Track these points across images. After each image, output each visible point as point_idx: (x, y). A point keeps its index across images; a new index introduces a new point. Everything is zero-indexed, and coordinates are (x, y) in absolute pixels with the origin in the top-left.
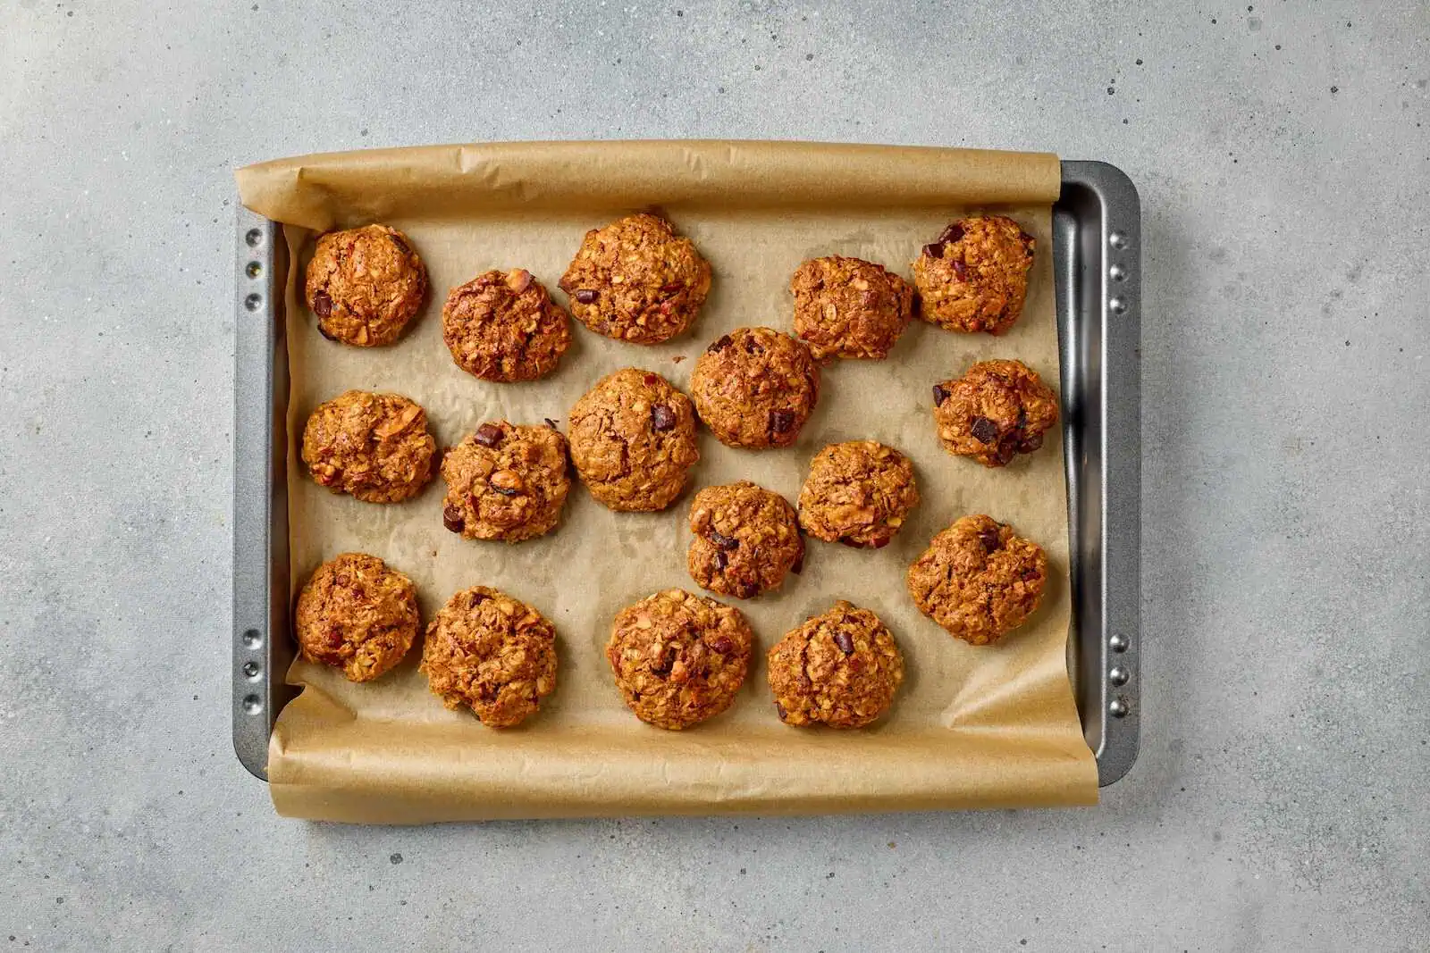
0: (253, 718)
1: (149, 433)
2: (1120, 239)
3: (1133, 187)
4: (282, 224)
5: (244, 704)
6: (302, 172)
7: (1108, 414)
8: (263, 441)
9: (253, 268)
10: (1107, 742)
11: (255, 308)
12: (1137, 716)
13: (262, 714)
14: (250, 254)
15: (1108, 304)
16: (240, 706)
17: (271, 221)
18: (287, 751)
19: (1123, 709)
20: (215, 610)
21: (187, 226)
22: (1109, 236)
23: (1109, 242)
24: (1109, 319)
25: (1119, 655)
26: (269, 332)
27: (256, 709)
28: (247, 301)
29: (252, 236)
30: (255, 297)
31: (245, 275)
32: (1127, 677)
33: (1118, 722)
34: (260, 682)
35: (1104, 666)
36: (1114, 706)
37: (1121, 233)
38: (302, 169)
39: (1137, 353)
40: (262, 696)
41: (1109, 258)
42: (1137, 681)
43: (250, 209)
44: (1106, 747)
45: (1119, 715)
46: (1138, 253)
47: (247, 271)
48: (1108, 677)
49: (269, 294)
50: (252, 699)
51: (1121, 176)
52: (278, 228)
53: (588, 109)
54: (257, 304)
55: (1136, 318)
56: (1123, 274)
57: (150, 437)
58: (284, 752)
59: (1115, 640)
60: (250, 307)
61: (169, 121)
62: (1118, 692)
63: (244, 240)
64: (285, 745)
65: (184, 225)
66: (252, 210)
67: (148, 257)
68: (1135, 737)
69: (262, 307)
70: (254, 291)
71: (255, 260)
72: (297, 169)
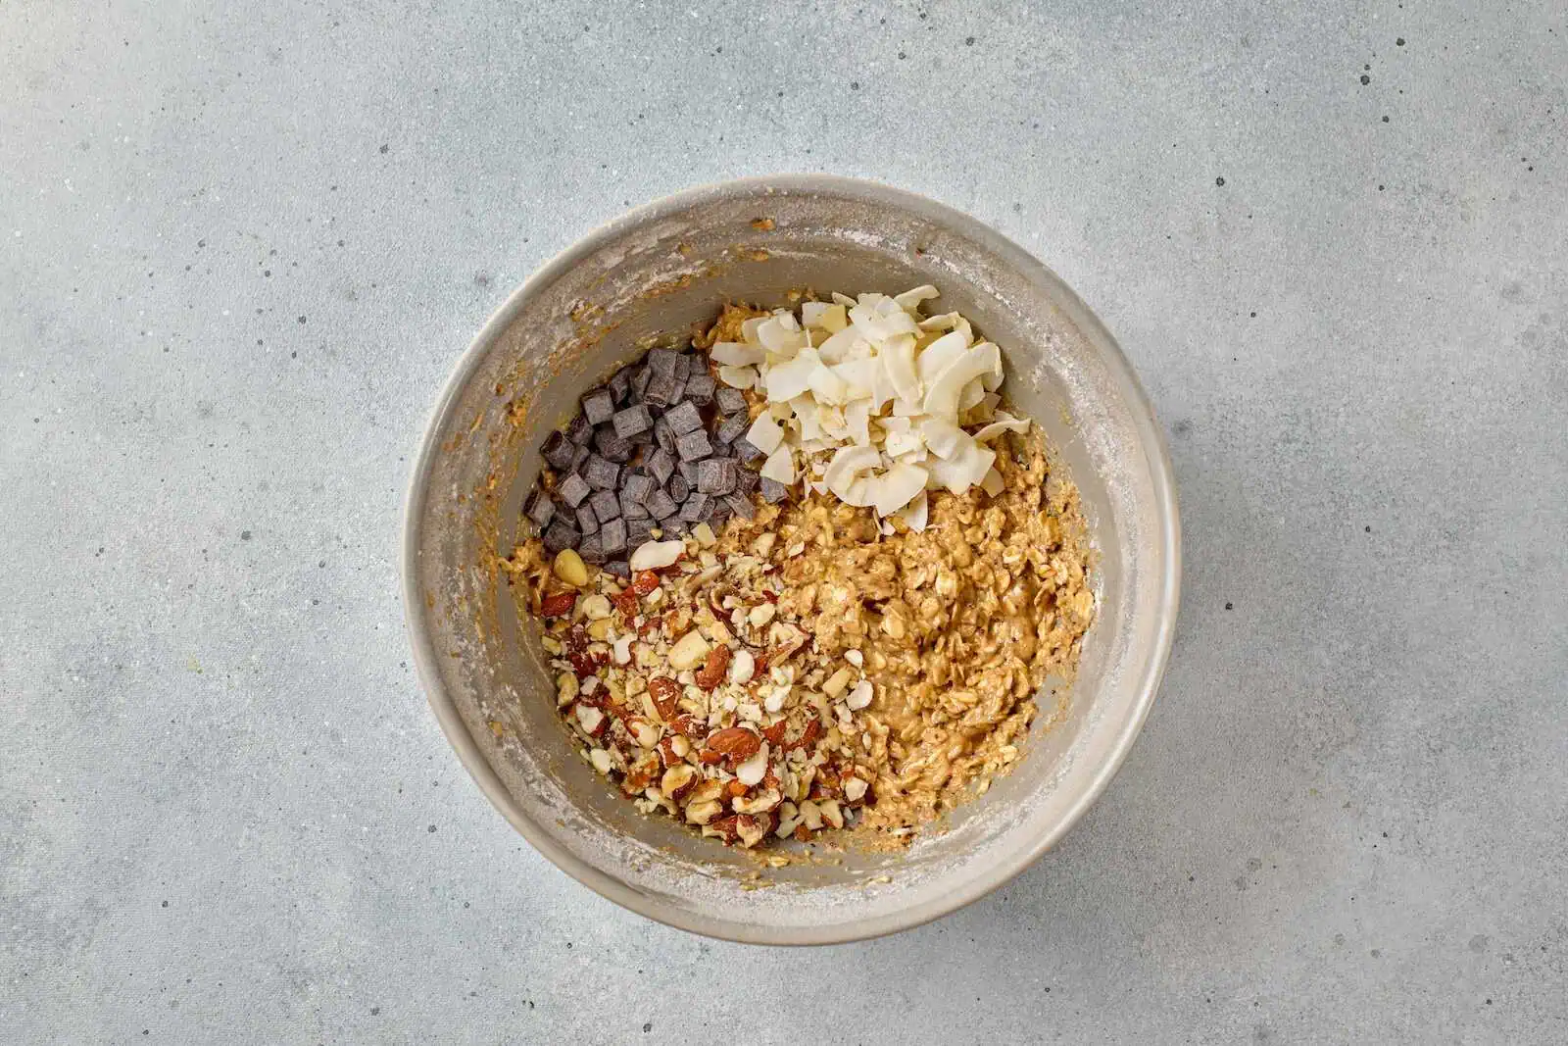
1: (101, 550)
20: (191, 785)
21: (151, 275)
53: (680, 114)
57: (102, 556)
61: (126, 140)
65: (146, 275)
67: (100, 317)
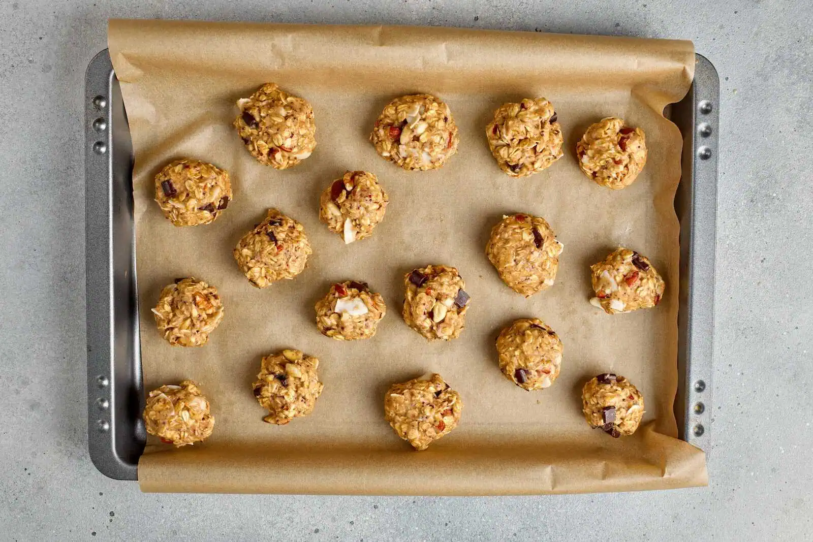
0: (705, 98)
2: (102, 427)
3: (94, 462)
4: (679, 438)
5: (711, 108)
6: (663, 474)
7: (109, 307)
8: (695, 291)
9: (701, 409)
10: (108, 79)
11: (698, 383)
12: (87, 97)
13: (699, 101)
14: (703, 419)
15: (110, 383)
16: (714, 107)
17: (687, 442)
18: (683, 69)
19: (97, 102)
22: (110, 429)
23: (110, 425)
24: (109, 373)
25: (100, 140)
26: (690, 366)
27: (702, 104)
28: (704, 388)
29: (700, 431)
30: (699, 390)
31: (705, 405)
32: (94, 125)
33: (101, 92)
34: (700, 123)
35: (110, 132)
36: (103, 104)
37: (102, 431)
38: (663, 476)
39: (89, 350)
40: (699, 113)
41: (110, 414)
42: (87, 121)
43: (700, 449)
44: (109, 75)
45: (100, 98)
46: (90, 417)
47: (704, 408)
48: (107, 124)
49: (689, 392)
50: (706, 112)
51: (102, 470)
52: (682, 435)
54: (697, 386)
55: (91, 373)
56: (100, 403)
58: (684, 68)
59: (103, 150)
60: (702, 384)
62: (101, 114)
63: (705, 429)
64: (684, 73)
66: (698, 449)
68: (88, 82)
69: (693, 385)
70: (699, 394)
71: (698, 416)
72: (666, 476)
